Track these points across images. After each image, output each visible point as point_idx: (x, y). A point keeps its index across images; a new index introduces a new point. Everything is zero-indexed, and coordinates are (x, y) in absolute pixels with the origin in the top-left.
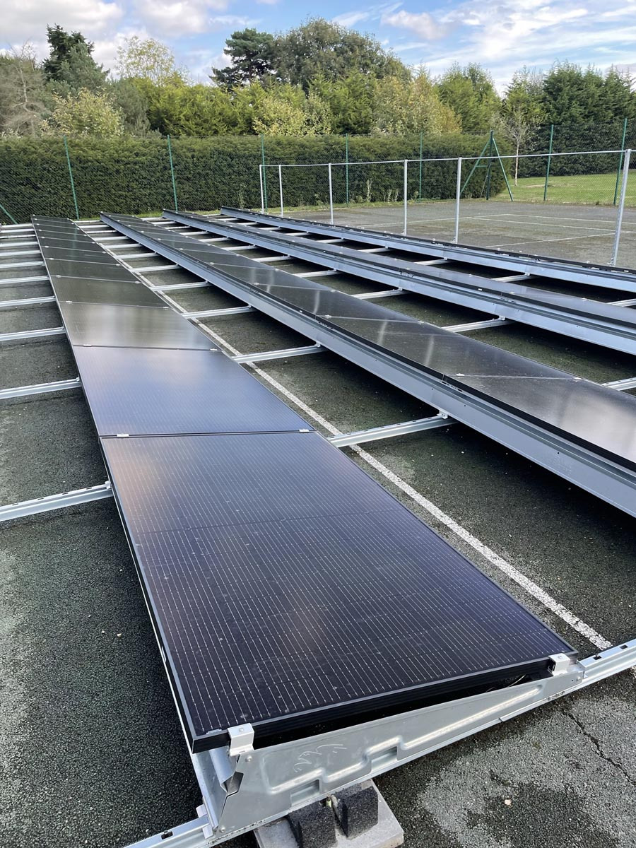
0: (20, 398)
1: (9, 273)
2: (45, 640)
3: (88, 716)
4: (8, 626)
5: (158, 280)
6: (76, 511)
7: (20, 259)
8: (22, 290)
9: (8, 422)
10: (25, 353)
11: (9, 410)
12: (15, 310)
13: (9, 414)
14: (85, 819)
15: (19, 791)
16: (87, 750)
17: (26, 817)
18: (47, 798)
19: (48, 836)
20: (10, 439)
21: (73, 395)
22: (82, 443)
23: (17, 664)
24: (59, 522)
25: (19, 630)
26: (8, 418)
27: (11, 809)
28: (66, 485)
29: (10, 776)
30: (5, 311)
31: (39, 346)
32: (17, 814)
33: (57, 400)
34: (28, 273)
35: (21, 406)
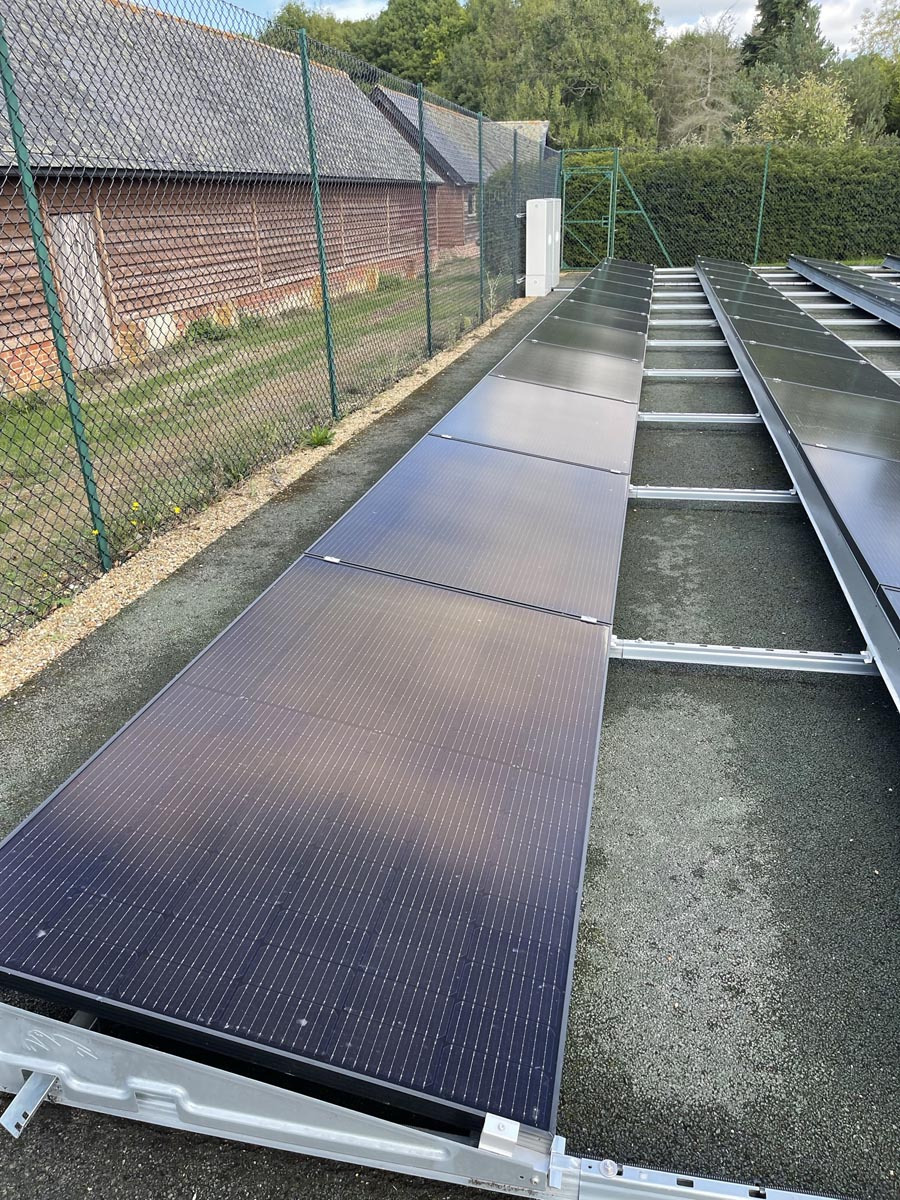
0: (706, 502)
1: (670, 332)
2: (790, 850)
3: (872, 988)
4: (736, 810)
5: (884, 361)
6: (807, 680)
7: (681, 314)
8: (690, 357)
9: (696, 533)
10: (705, 443)
11: (694, 515)
12: (683, 383)
13: (696, 522)
14: (886, 1138)
15: (783, 1050)
16: (877, 1037)
17: (797, 1091)
18: (825, 1079)
19: (833, 1135)
20: (701, 556)
21: (778, 514)
22: (802, 584)
23: (756, 866)
24: (784, 689)
25: (752, 821)
26: (695, 526)
27: (775, 1069)
28: (786, 638)
29: (768, 1022)
30: (672, 382)
31: (722, 436)
32: (785, 1081)
33: (758, 516)
34: (694, 334)
35: (711, 514)
